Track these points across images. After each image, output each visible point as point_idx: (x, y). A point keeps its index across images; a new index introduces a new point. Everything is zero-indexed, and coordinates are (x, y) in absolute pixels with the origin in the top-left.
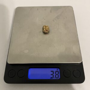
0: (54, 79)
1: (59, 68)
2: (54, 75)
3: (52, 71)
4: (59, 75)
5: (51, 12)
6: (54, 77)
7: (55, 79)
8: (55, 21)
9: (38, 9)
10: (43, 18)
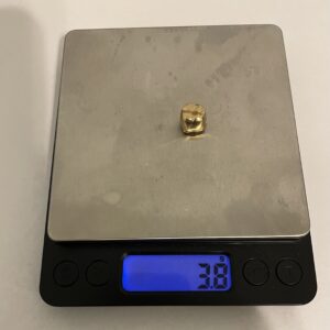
0: (209, 289)
1: (228, 255)
2: (212, 276)
3: (202, 265)
4: (228, 276)
5: (198, 49)
6: (212, 283)
7: (214, 289)
8: (215, 83)
9: (148, 39)
10: (170, 74)
